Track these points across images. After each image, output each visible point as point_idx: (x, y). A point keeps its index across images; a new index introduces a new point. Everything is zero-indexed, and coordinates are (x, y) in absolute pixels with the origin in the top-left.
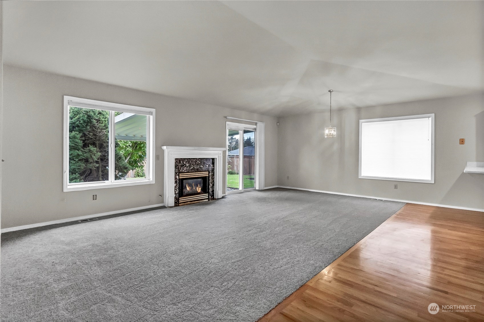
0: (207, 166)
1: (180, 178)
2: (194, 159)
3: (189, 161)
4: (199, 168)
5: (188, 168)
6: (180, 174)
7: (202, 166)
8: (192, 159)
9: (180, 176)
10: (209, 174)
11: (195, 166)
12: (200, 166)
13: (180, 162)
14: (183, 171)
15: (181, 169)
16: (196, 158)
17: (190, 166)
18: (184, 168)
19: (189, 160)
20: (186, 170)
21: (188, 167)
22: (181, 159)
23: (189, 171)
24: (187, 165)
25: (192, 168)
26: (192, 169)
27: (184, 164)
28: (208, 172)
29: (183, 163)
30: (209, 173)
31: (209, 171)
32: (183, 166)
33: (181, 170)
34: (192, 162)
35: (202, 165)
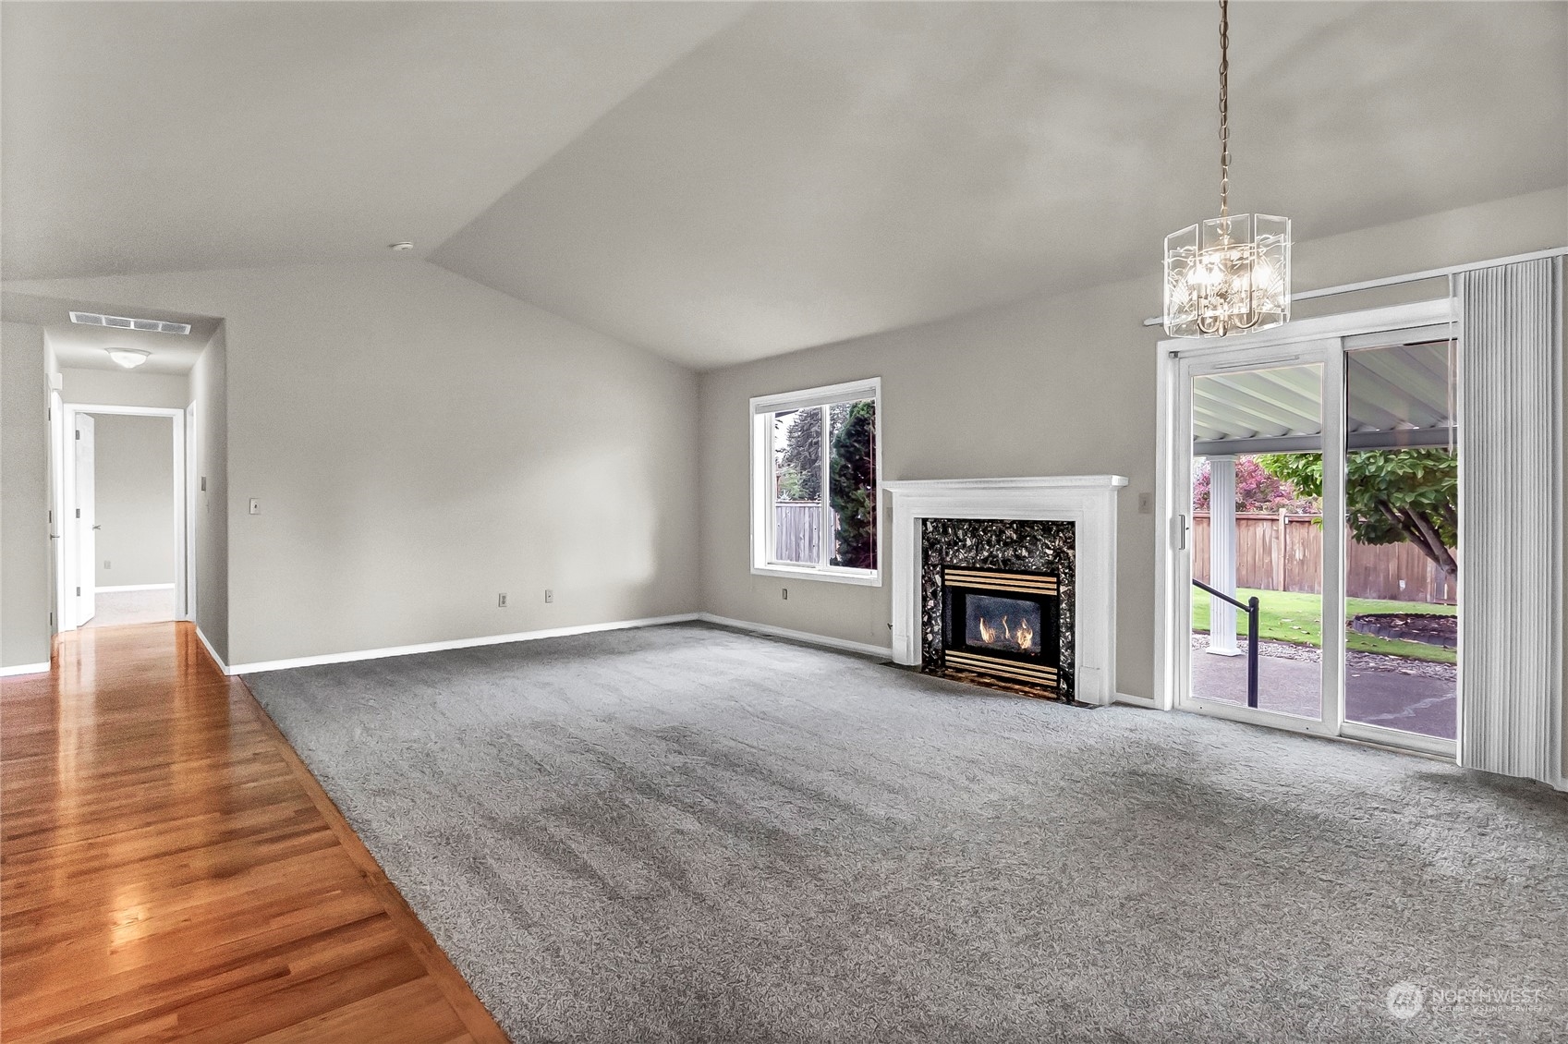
0: (1048, 556)
1: (947, 583)
2: (993, 521)
3: (977, 530)
4: (1014, 560)
5: (972, 554)
6: (946, 571)
7: (1024, 553)
8: (984, 521)
9: (946, 577)
10: (1058, 590)
11: (997, 550)
12: (1015, 550)
13: (945, 533)
14: (955, 561)
15: (947, 554)
16: (1002, 521)
17: (977, 548)
18: (958, 550)
19: (975, 526)
20: (965, 559)
21: (970, 549)
22: (949, 520)
23: (974, 563)
24: (969, 543)
25: (986, 554)
26: (985, 561)
27: (958, 538)
28: (1055, 580)
29: (956, 534)
30: (1059, 583)
31: (1058, 576)
32: (956, 544)
33: (948, 559)
34: (985, 534)
35: (1026, 548)
